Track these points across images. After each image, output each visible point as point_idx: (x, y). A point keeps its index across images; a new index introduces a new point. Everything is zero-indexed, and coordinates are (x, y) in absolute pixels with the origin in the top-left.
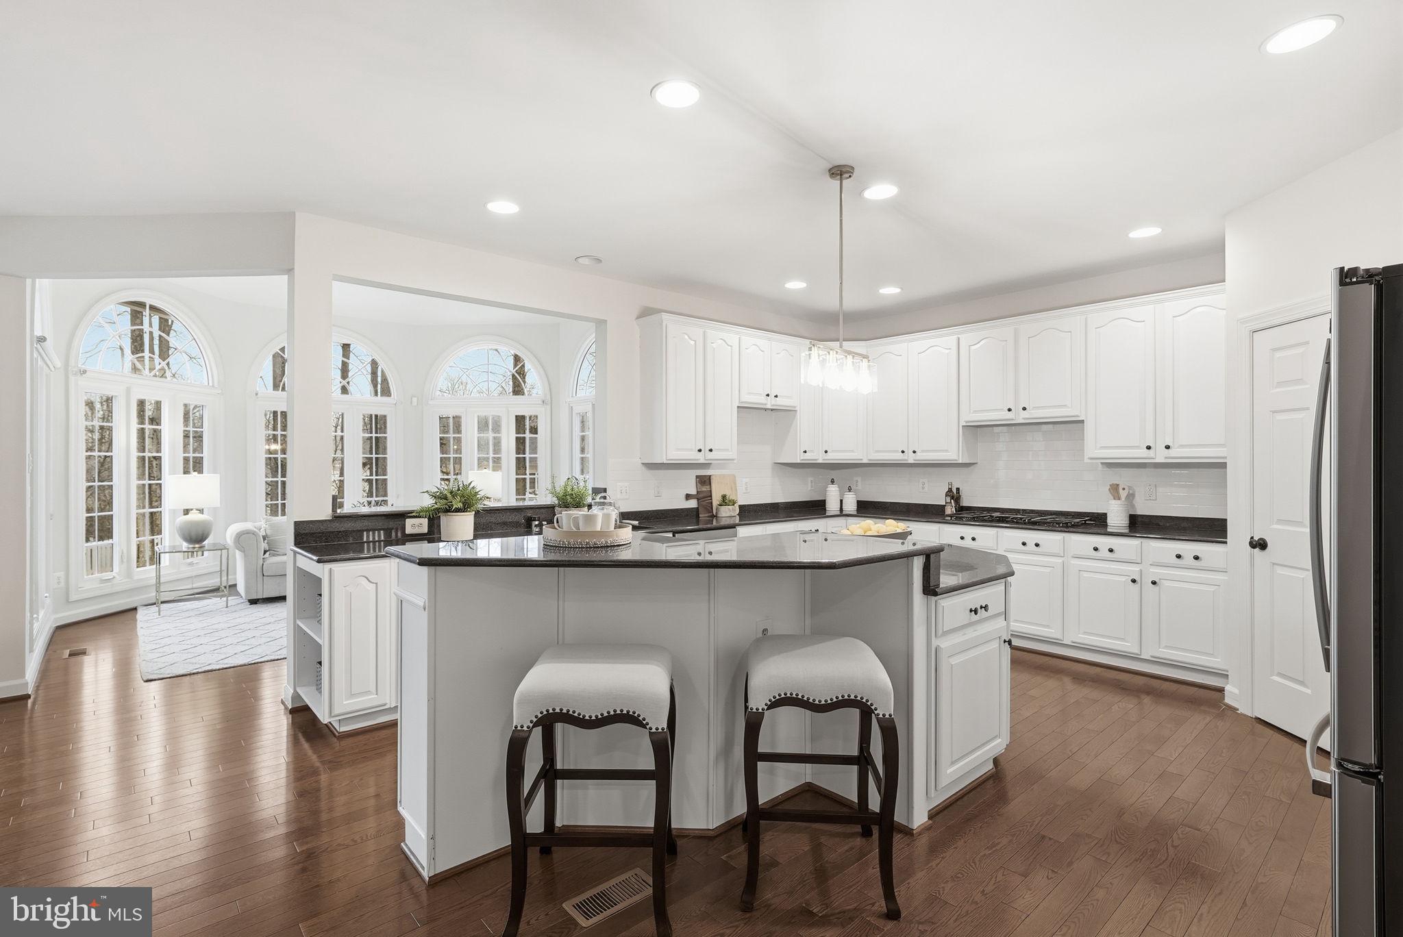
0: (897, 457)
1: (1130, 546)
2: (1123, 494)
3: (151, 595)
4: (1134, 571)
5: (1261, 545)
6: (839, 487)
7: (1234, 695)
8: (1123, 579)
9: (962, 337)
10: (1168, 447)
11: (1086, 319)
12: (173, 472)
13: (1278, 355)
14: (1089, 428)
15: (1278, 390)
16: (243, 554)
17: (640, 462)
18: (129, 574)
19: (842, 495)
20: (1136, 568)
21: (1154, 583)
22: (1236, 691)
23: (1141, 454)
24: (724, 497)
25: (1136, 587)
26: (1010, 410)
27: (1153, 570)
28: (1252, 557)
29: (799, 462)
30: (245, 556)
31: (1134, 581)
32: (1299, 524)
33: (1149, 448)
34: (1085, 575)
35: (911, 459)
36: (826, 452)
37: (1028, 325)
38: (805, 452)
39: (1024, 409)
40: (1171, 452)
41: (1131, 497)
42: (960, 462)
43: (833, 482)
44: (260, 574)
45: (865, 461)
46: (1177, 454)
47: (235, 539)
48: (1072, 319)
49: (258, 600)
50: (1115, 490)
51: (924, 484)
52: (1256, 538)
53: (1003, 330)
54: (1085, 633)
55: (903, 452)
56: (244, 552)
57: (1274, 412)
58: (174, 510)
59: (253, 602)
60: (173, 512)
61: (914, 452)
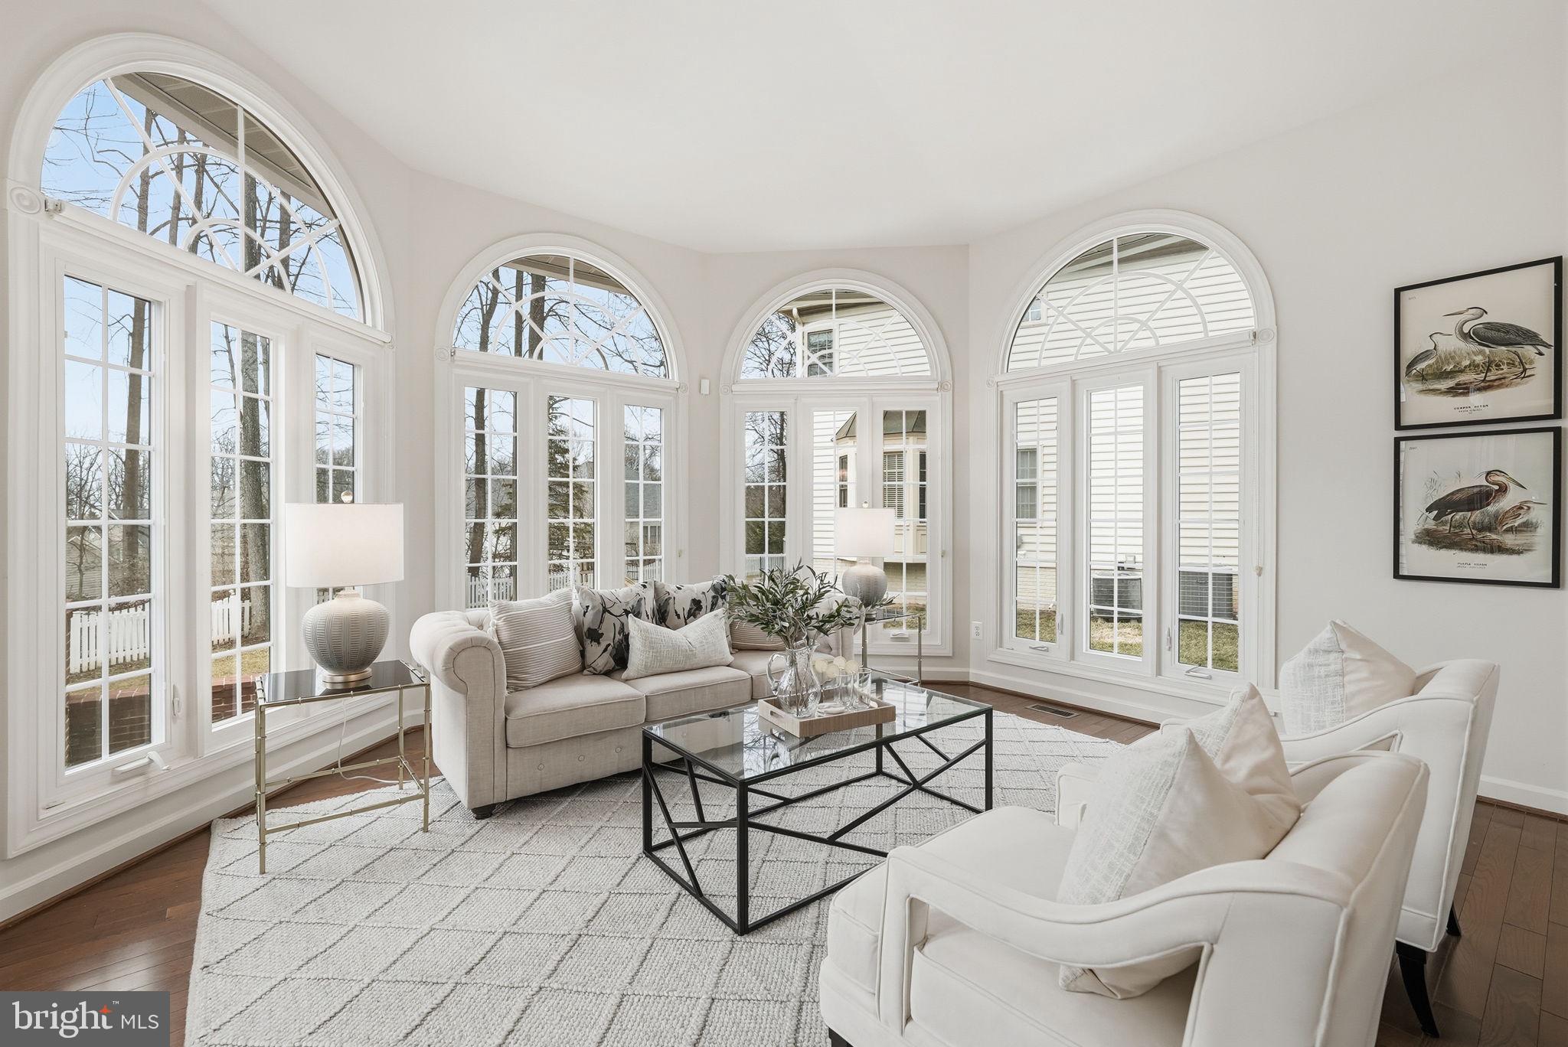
3: (245, 787)
12: (295, 497)
16: (460, 697)
18: (191, 743)
30: (469, 702)
44: (499, 744)
47: (446, 662)
49: (493, 806)
56: (465, 693)
58: (297, 590)
59: (483, 812)
60: (296, 593)
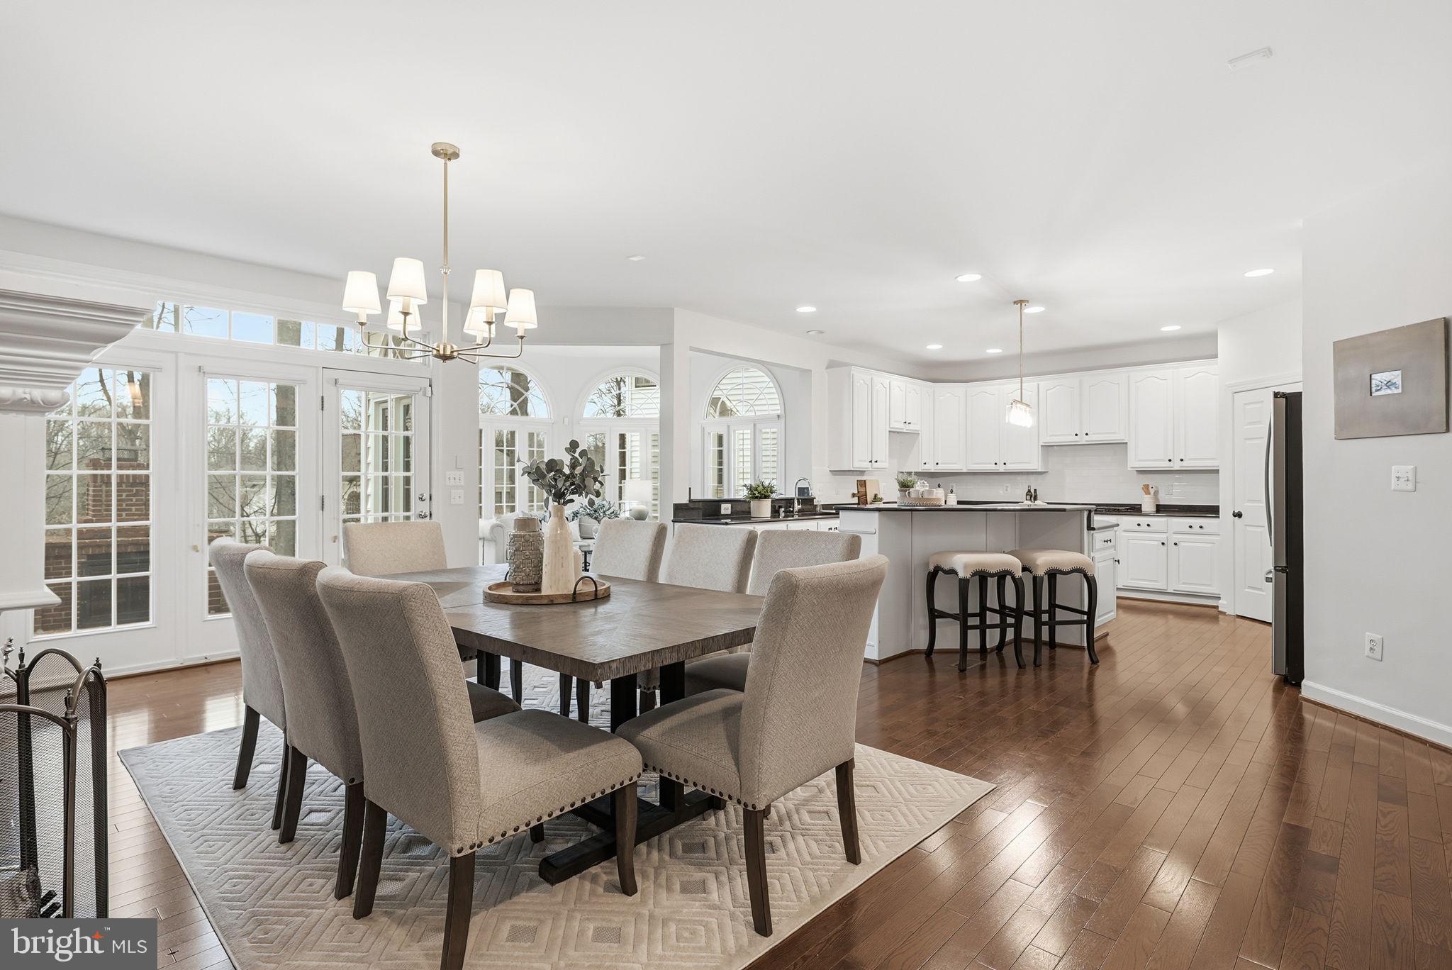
0: (990, 467)
1: (1161, 522)
2: (1152, 491)
4: (1163, 537)
5: (1239, 515)
6: (944, 490)
7: (1223, 605)
8: (1156, 543)
9: (1041, 384)
10: (1182, 460)
11: (1129, 376)
13: (1248, 407)
14: (1131, 447)
15: (1248, 427)
17: (828, 469)
19: (946, 496)
20: (1164, 536)
21: (1176, 544)
22: (1225, 602)
23: (1164, 465)
24: (876, 495)
25: (1165, 547)
26: (1076, 435)
27: (1175, 536)
28: (1234, 523)
29: (920, 471)
31: (1163, 544)
32: (1260, 501)
33: (1170, 460)
34: (1131, 541)
35: (1001, 469)
36: (937, 464)
37: (1087, 377)
38: (925, 464)
39: (1087, 434)
40: (1184, 463)
41: (1156, 493)
42: (1040, 471)
43: (939, 486)
45: (964, 471)
46: (1188, 464)
48: (1121, 375)
50: (1146, 489)
51: (1007, 487)
52: (1236, 511)
53: (1071, 380)
54: (1132, 579)
55: (996, 464)
57: (1246, 439)
61: (1005, 464)
